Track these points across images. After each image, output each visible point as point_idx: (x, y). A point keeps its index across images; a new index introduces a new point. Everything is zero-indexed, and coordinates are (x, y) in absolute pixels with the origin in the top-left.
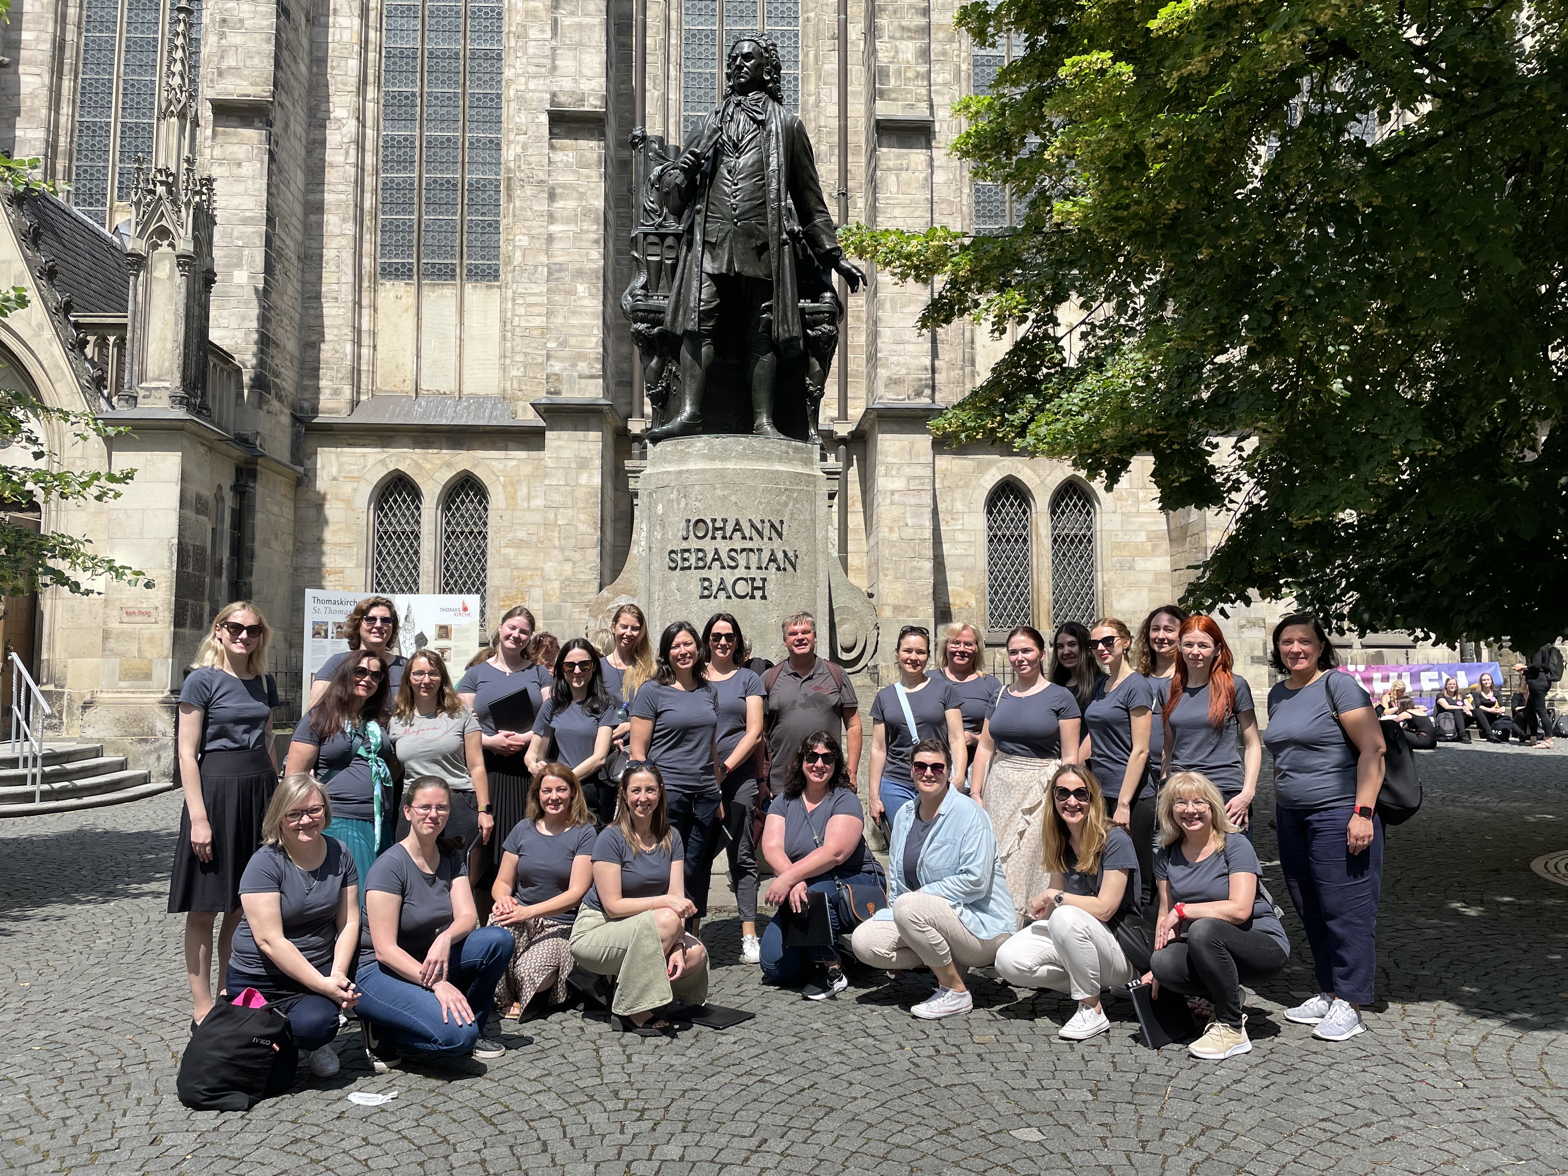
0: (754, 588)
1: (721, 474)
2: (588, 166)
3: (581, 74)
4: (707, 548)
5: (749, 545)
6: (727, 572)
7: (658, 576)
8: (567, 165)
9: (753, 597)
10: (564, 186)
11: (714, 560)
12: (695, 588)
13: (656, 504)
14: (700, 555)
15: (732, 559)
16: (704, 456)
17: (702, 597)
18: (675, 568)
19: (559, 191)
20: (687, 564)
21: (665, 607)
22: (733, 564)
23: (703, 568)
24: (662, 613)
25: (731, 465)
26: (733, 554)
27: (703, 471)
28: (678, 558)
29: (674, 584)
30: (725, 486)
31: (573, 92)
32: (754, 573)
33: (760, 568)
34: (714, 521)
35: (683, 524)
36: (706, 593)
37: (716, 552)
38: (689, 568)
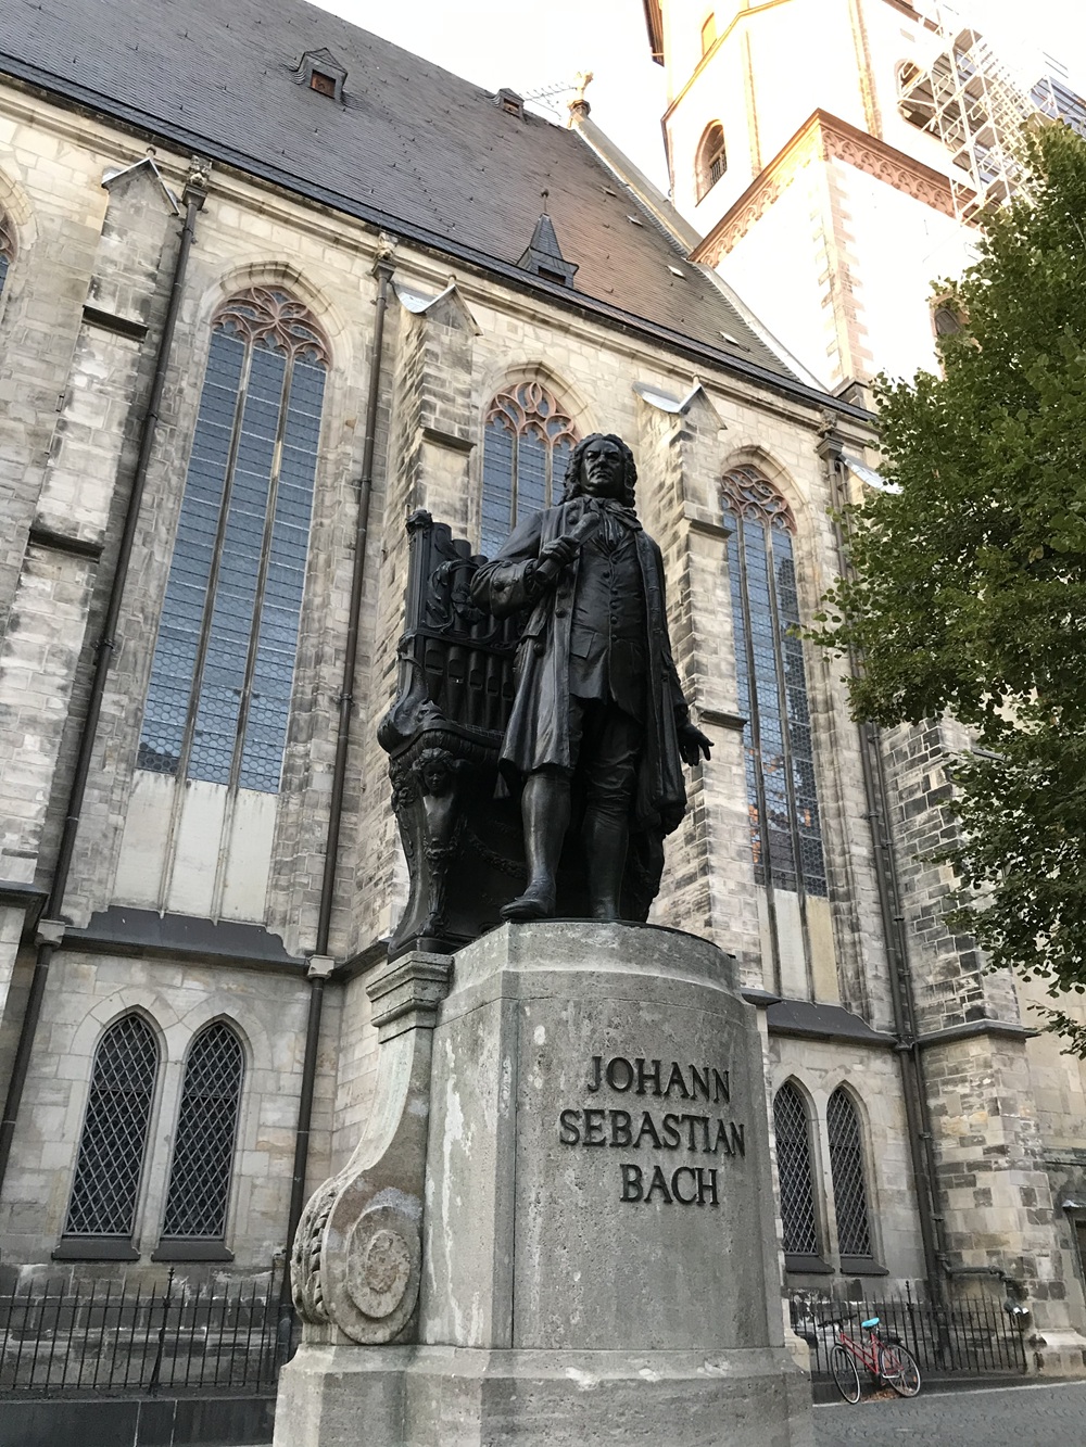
0: (702, 1187)
1: (646, 984)
2: (69, 601)
3: (79, 504)
4: (630, 1111)
5: (693, 1112)
6: (662, 1157)
7: (534, 1157)
8: (42, 593)
9: (701, 1203)
10: (33, 617)
11: (643, 1131)
12: (612, 1183)
13: (532, 1025)
14: (621, 1122)
15: (674, 1133)
16: (612, 954)
17: (626, 1199)
18: (573, 1144)
19: (23, 620)
20: (598, 1137)
21: (550, 1217)
22: (673, 1142)
23: (624, 1145)
24: (545, 1229)
25: (655, 973)
26: (672, 1124)
27: (619, 977)
28: (580, 1124)
29: (570, 1175)
30: (655, 1005)
31: (65, 519)
32: (701, 1161)
33: (707, 1151)
34: (640, 1062)
35: (588, 1065)
36: (633, 1193)
37: (647, 1119)
38: (602, 1144)
